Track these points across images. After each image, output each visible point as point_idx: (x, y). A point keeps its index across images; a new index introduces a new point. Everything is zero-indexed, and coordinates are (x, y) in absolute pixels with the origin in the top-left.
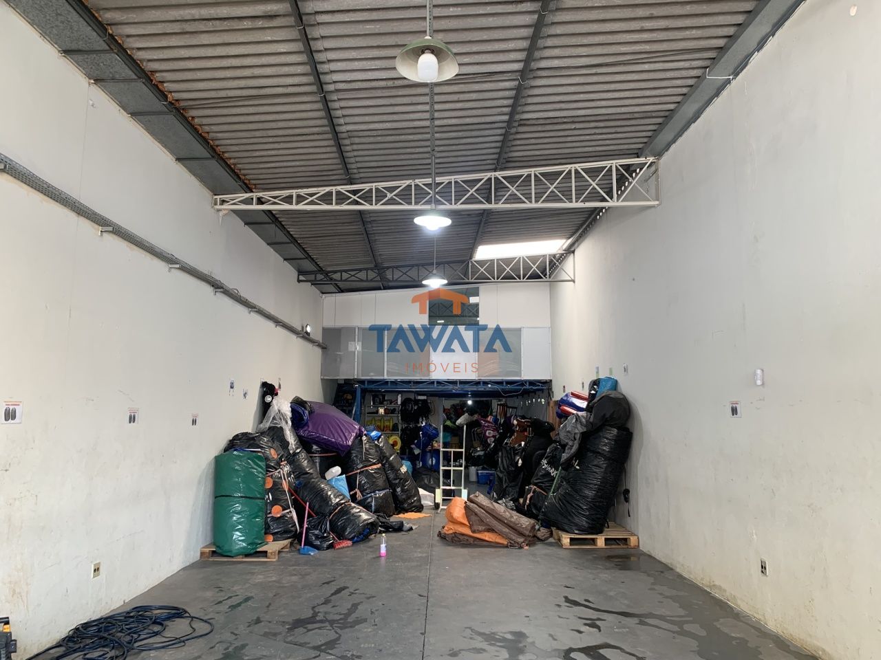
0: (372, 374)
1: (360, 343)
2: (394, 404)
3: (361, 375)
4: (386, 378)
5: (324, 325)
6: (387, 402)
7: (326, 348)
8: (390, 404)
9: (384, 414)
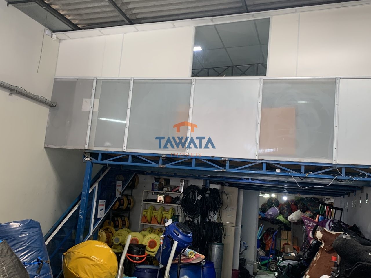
0: (108, 144)
1: (97, 101)
2: (176, 191)
3: (94, 145)
4: (125, 151)
5: (56, 76)
6: (167, 189)
7: (55, 107)
8: (171, 191)
9: (163, 203)
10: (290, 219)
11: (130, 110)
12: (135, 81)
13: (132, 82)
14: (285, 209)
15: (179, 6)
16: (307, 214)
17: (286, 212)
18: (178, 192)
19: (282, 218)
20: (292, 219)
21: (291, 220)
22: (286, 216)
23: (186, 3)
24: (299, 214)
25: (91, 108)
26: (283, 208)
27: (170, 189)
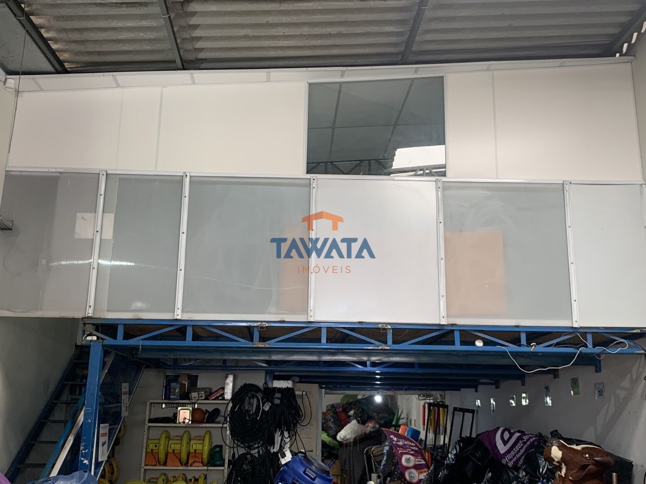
0: (139, 305)
1: (110, 218)
2: (216, 399)
3: (106, 308)
4: (179, 317)
5: (10, 164)
6: (198, 394)
7: (11, 229)
8: (206, 399)
9: (190, 422)
10: (342, 437)
11: (185, 235)
12: (193, 179)
13: (187, 181)
14: (330, 420)
15: (291, 42)
16: (368, 426)
17: (332, 426)
18: (221, 400)
19: (327, 437)
20: (345, 437)
21: (342, 439)
22: (334, 434)
23: (304, 38)
24: (356, 428)
25: (98, 232)
26: (327, 419)
27: (203, 395)
